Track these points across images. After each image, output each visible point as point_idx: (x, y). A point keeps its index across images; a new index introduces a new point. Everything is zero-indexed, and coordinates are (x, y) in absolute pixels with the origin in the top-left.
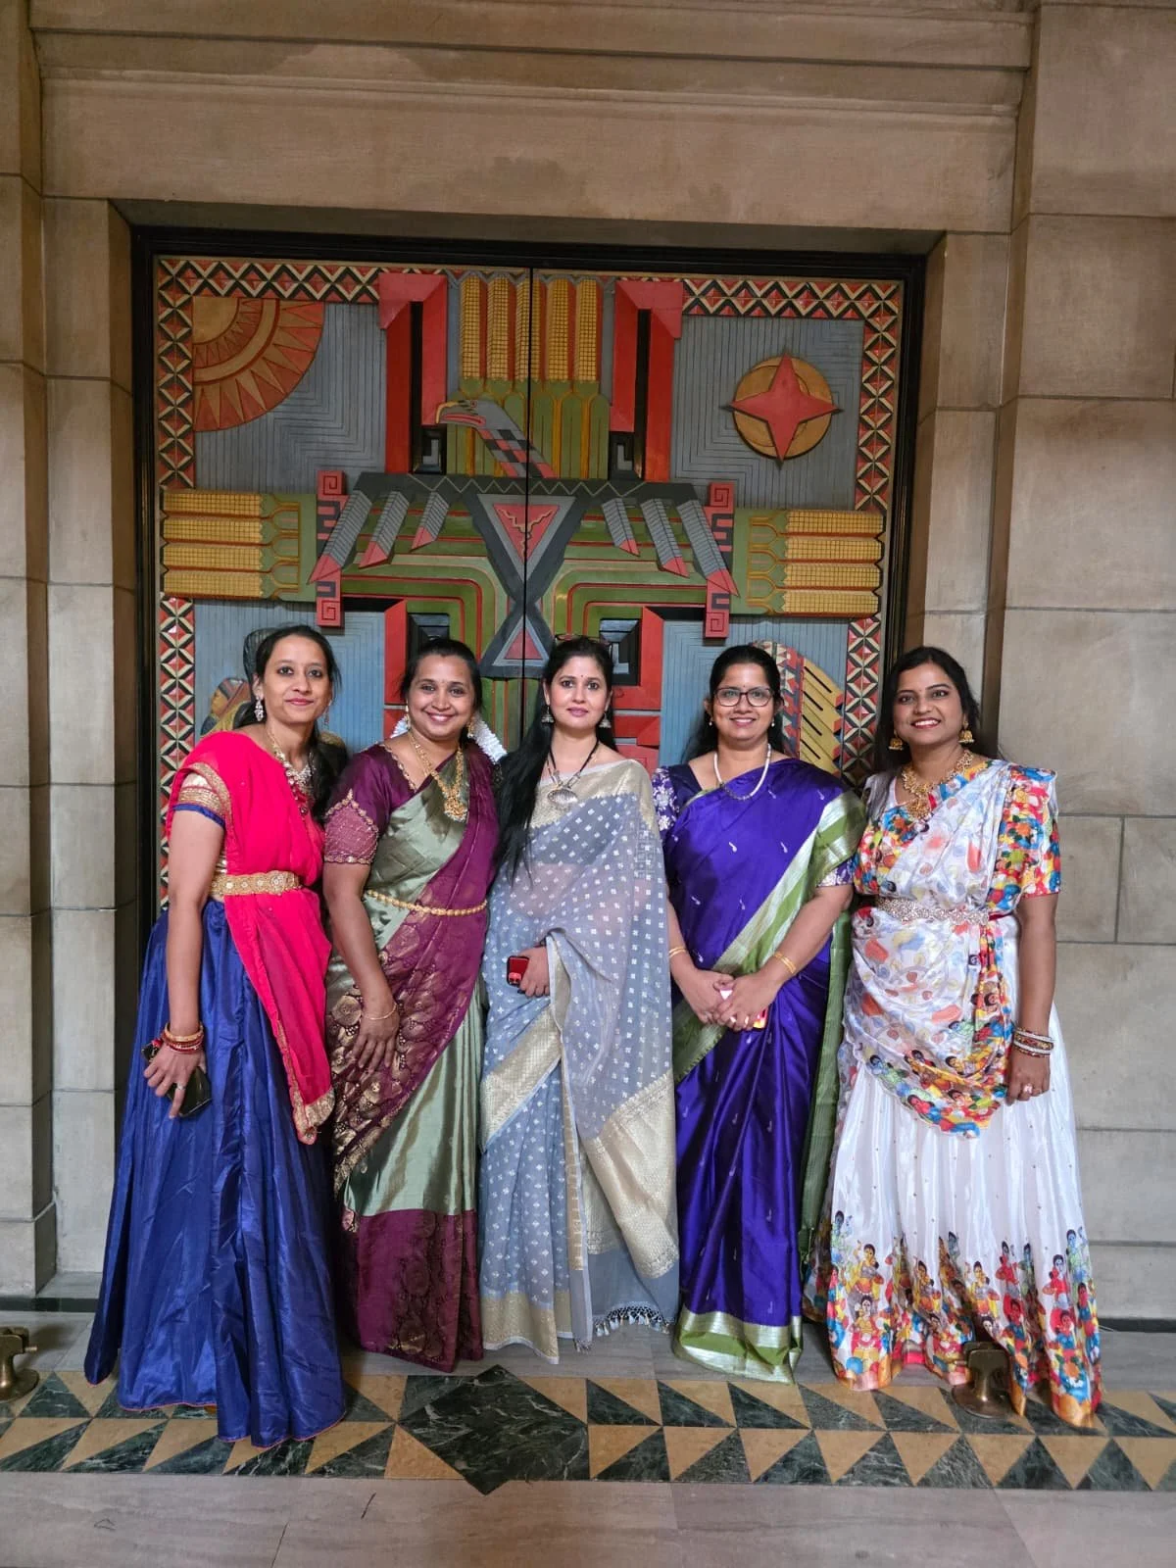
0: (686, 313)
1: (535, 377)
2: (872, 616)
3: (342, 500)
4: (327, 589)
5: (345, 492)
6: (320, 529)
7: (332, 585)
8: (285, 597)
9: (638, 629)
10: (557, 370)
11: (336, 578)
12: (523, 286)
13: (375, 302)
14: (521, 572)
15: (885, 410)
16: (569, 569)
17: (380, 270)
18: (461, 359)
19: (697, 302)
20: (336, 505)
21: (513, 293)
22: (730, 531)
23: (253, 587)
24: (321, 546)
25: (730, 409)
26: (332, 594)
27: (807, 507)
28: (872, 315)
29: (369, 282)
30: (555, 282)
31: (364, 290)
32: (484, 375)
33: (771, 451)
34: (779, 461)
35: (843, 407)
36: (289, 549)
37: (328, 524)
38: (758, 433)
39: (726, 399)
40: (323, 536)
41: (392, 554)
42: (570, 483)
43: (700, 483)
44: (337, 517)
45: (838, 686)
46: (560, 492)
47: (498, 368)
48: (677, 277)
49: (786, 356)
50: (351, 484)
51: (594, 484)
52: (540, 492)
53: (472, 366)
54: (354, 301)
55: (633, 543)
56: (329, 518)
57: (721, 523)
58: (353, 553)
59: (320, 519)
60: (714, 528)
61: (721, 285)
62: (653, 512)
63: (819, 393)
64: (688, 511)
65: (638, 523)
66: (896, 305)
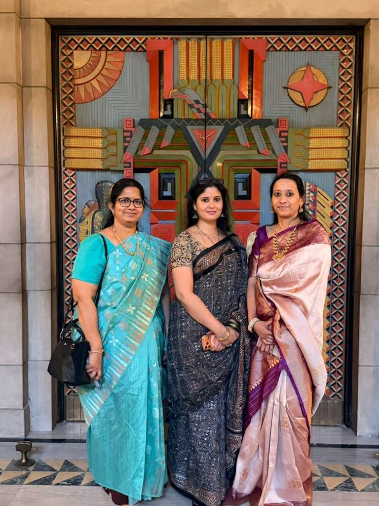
0: (268, 50)
1: (208, 78)
2: (345, 170)
3: (133, 129)
4: (128, 165)
5: (134, 127)
6: (125, 141)
7: (130, 163)
8: (112, 168)
9: (250, 177)
10: (217, 75)
11: (131, 161)
12: (203, 43)
13: (145, 51)
14: (203, 157)
15: (349, 87)
16: (221, 154)
17: (147, 38)
18: (179, 72)
19: (272, 46)
20: (131, 132)
21: (199, 46)
22: (286, 137)
23: (99, 165)
24: (125, 148)
25: (286, 88)
26: (130, 167)
27: (317, 126)
28: (343, 49)
29: (143, 43)
30: (216, 42)
31: (140, 46)
32: (188, 78)
33: (303, 104)
34: (306, 108)
35: (332, 85)
36: (112, 150)
37: (128, 139)
38: (297, 97)
39: (285, 85)
40: (126, 144)
41: (152, 151)
42: (222, 120)
43: (274, 118)
44: (131, 136)
45: (331, 198)
46: (218, 124)
47: (193, 76)
48: (264, 37)
49: (308, 65)
50: (136, 124)
51: (232, 120)
52: (210, 124)
53: (183, 75)
54: (137, 50)
55: (248, 143)
56: (128, 137)
57: (283, 134)
58: (137, 151)
59: (125, 137)
60: (280, 136)
61: (282, 39)
62: (255, 130)
63: (322, 80)
64: (270, 130)
65: (250, 136)
66: (352, 45)
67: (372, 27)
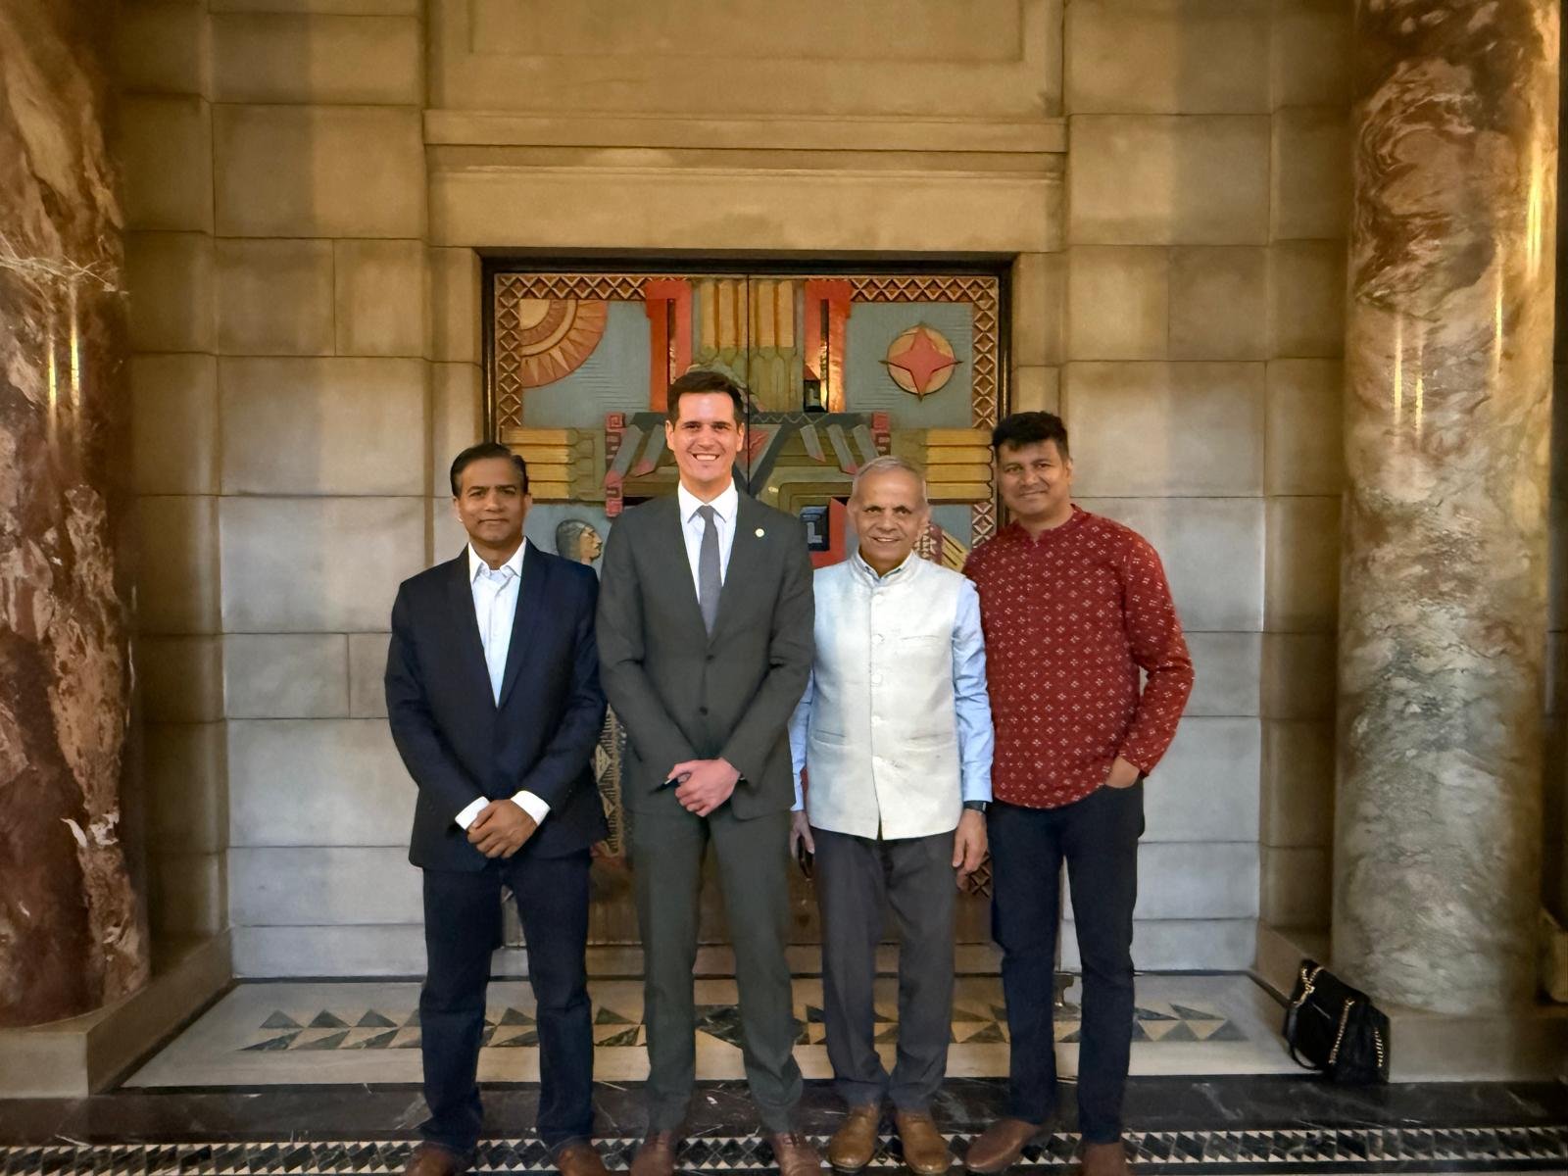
0: (853, 300)
1: (752, 345)
2: (988, 501)
3: (621, 431)
4: (614, 492)
5: (624, 426)
6: (608, 452)
7: (616, 489)
8: (584, 498)
9: (827, 511)
10: (768, 340)
11: (620, 486)
12: (742, 287)
13: (643, 299)
14: (745, 476)
15: (990, 361)
16: (777, 472)
17: (646, 279)
18: (702, 336)
19: (860, 293)
20: (618, 435)
21: (736, 292)
22: (888, 446)
23: (561, 492)
24: (609, 464)
25: (883, 362)
26: (616, 496)
27: (944, 427)
28: (979, 299)
29: (639, 286)
30: (765, 286)
31: (636, 292)
32: (717, 344)
33: (914, 390)
34: (920, 396)
35: (962, 359)
36: (587, 465)
37: (614, 448)
38: (904, 378)
39: (882, 357)
40: (610, 457)
41: (657, 467)
42: (779, 415)
43: (865, 411)
44: (619, 444)
45: (967, 548)
46: (771, 422)
47: (727, 340)
48: (846, 278)
49: (922, 325)
50: (628, 421)
51: (794, 415)
52: (757, 422)
53: (709, 339)
54: (629, 299)
55: (822, 454)
56: (615, 444)
57: (882, 440)
58: (630, 467)
59: (609, 445)
60: (877, 444)
61: (876, 282)
62: (834, 432)
63: (946, 351)
64: (857, 432)
65: (825, 441)
66: (994, 292)
67: (1023, 264)
